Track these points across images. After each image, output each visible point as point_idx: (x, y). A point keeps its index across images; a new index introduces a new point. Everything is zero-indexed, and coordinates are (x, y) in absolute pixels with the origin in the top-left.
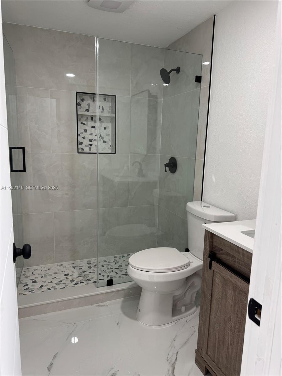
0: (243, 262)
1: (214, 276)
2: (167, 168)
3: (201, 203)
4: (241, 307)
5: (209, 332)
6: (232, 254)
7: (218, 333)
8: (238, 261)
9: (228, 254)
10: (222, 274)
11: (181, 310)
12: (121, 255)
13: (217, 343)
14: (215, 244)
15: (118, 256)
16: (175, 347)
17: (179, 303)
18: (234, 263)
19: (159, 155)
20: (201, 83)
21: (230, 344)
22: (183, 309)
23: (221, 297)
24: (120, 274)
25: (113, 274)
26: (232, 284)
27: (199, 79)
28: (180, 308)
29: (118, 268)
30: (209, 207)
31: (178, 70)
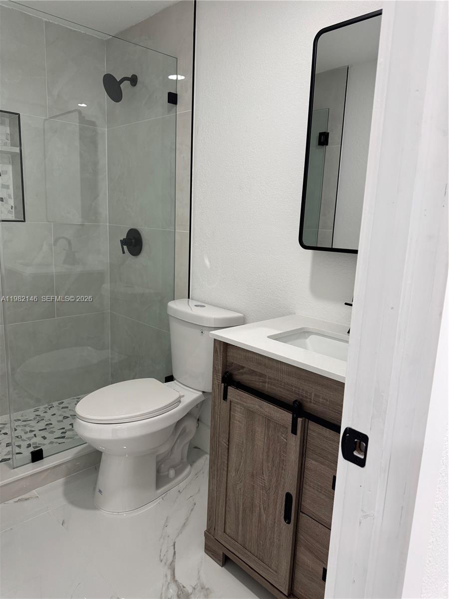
0: (278, 380)
1: (232, 410)
2: (125, 247)
3: (188, 301)
4: (278, 448)
5: (227, 499)
6: (259, 371)
7: (242, 497)
8: (270, 380)
9: (253, 372)
10: (245, 404)
11: (168, 475)
12: (47, 406)
13: (241, 512)
14: (230, 360)
15: (42, 408)
16: (169, 536)
17: (163, 466)
18: (263, 384)
19: (107, 225)
20: (177, 106)
21: (262, 509)
22: (172, 473)
23: (245, 442)
24: (50, 437)
25: (38, 440)
26: (263, 417)
27: (173, 98)
28: (167, 473)
29: (46, 429)
30: (204, 306)
31: (134, 80)
